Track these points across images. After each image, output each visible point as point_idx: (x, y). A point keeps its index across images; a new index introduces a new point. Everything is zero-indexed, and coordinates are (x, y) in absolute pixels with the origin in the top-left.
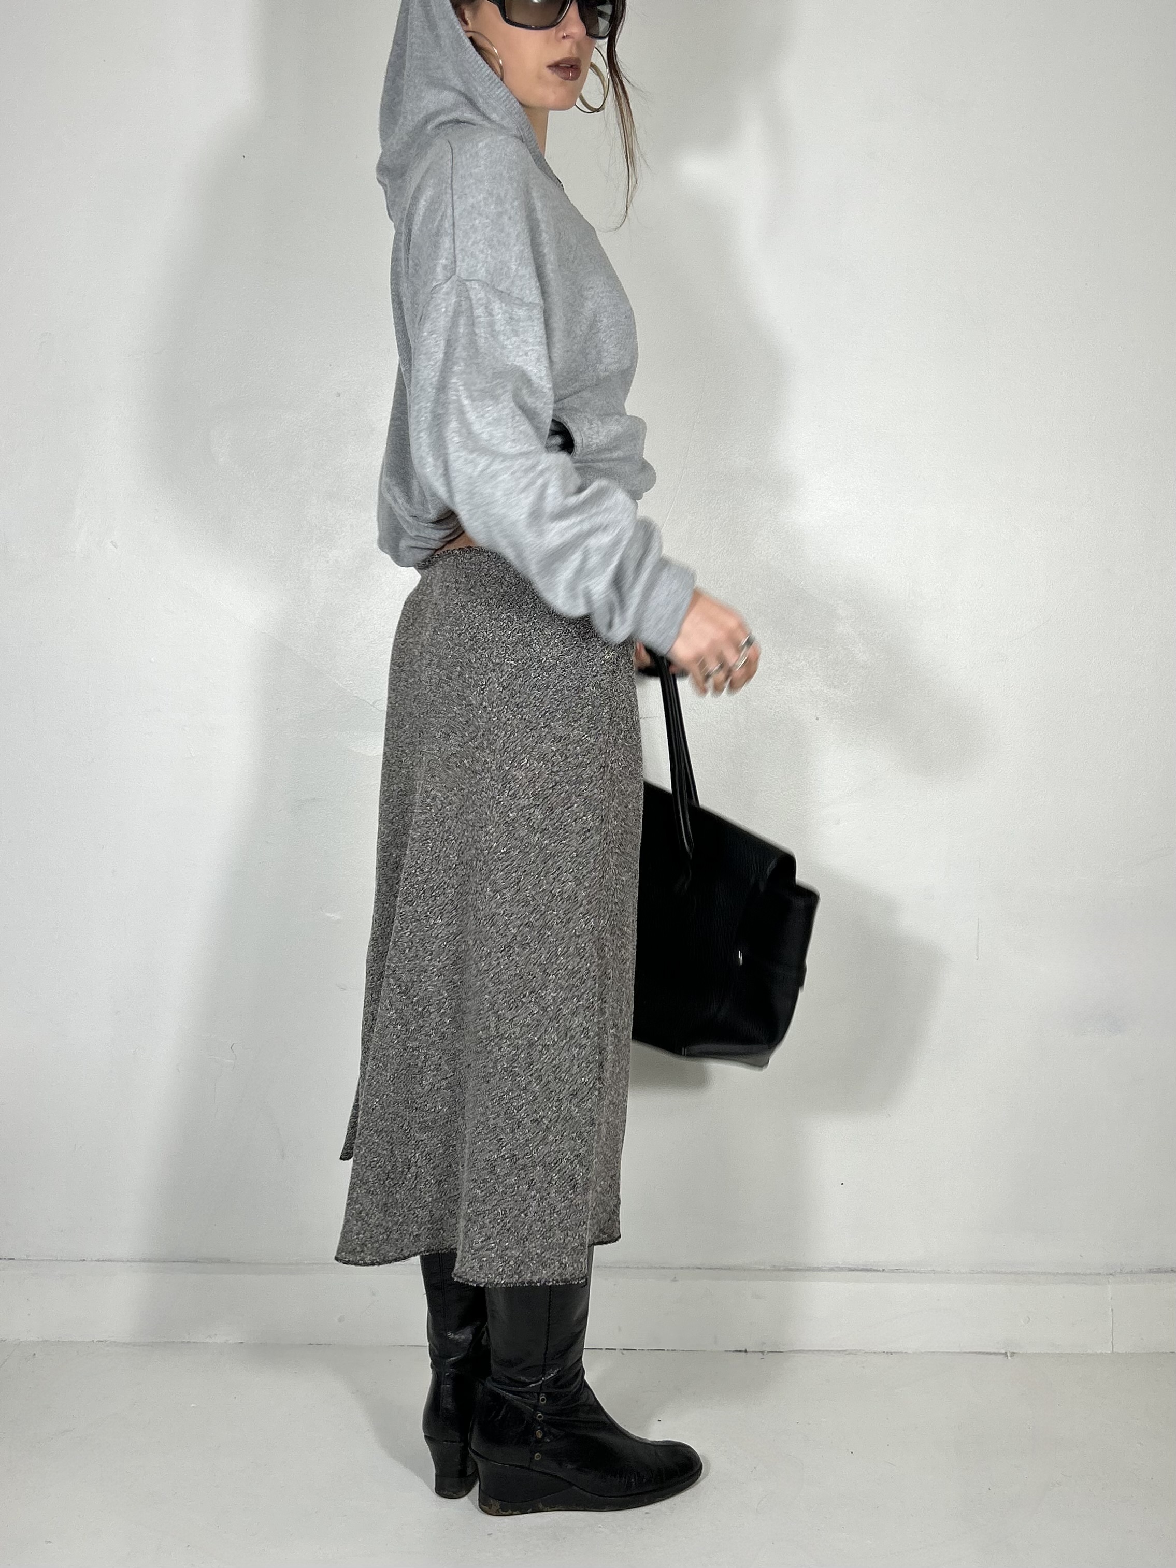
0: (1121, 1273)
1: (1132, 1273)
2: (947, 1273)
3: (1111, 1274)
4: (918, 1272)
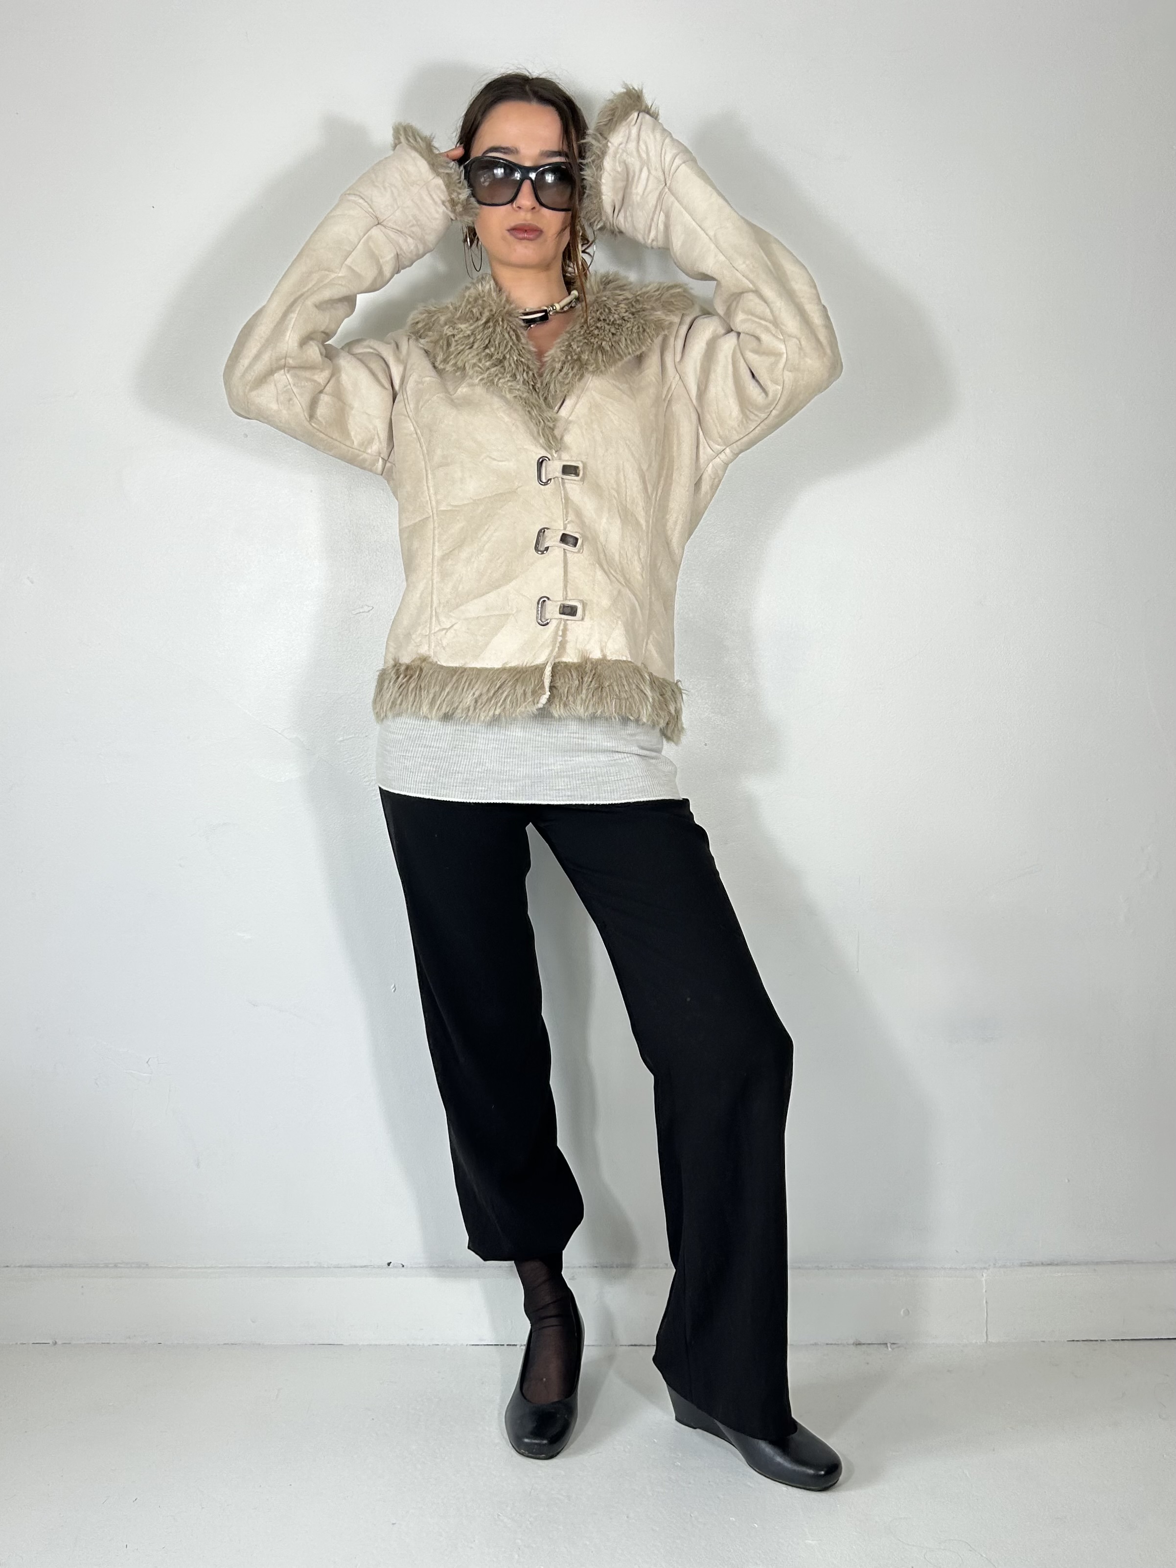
2: (830, 1269)
3: (985, 1268)
4: (803, 1268)
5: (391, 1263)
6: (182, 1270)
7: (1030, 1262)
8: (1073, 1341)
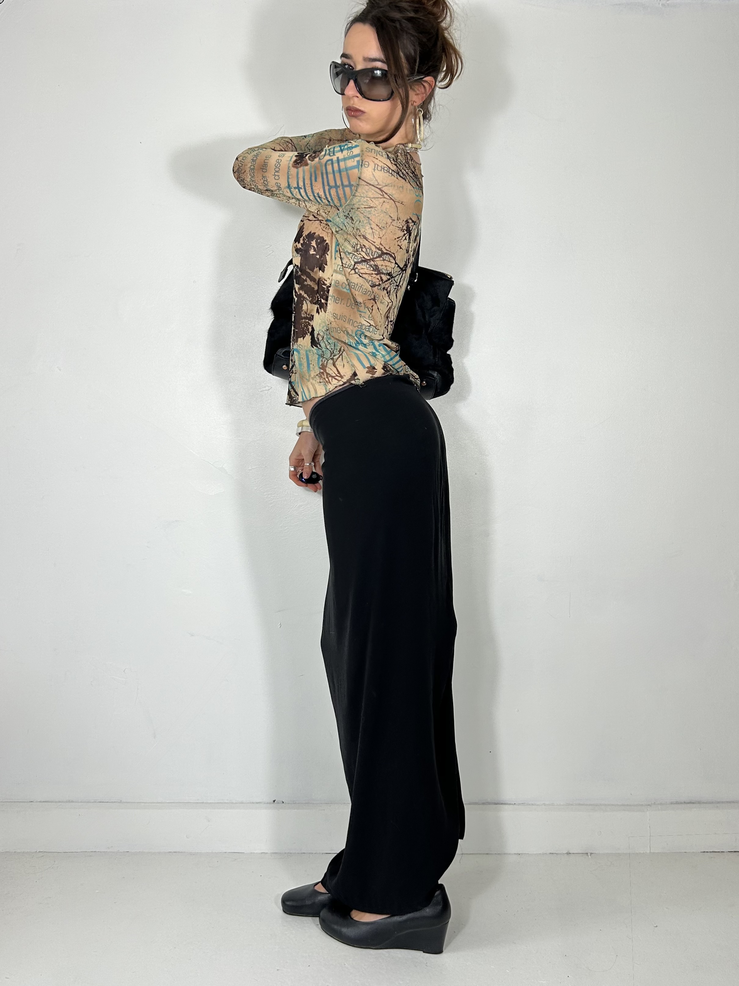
0: (655, 805)
1: (661, 804)
2: (553, 805)
3: (649, 805)
4: (535, 805)
5: (275, 800)
6: (142, 804)
7: (677, 802)
8: (704, 852)
